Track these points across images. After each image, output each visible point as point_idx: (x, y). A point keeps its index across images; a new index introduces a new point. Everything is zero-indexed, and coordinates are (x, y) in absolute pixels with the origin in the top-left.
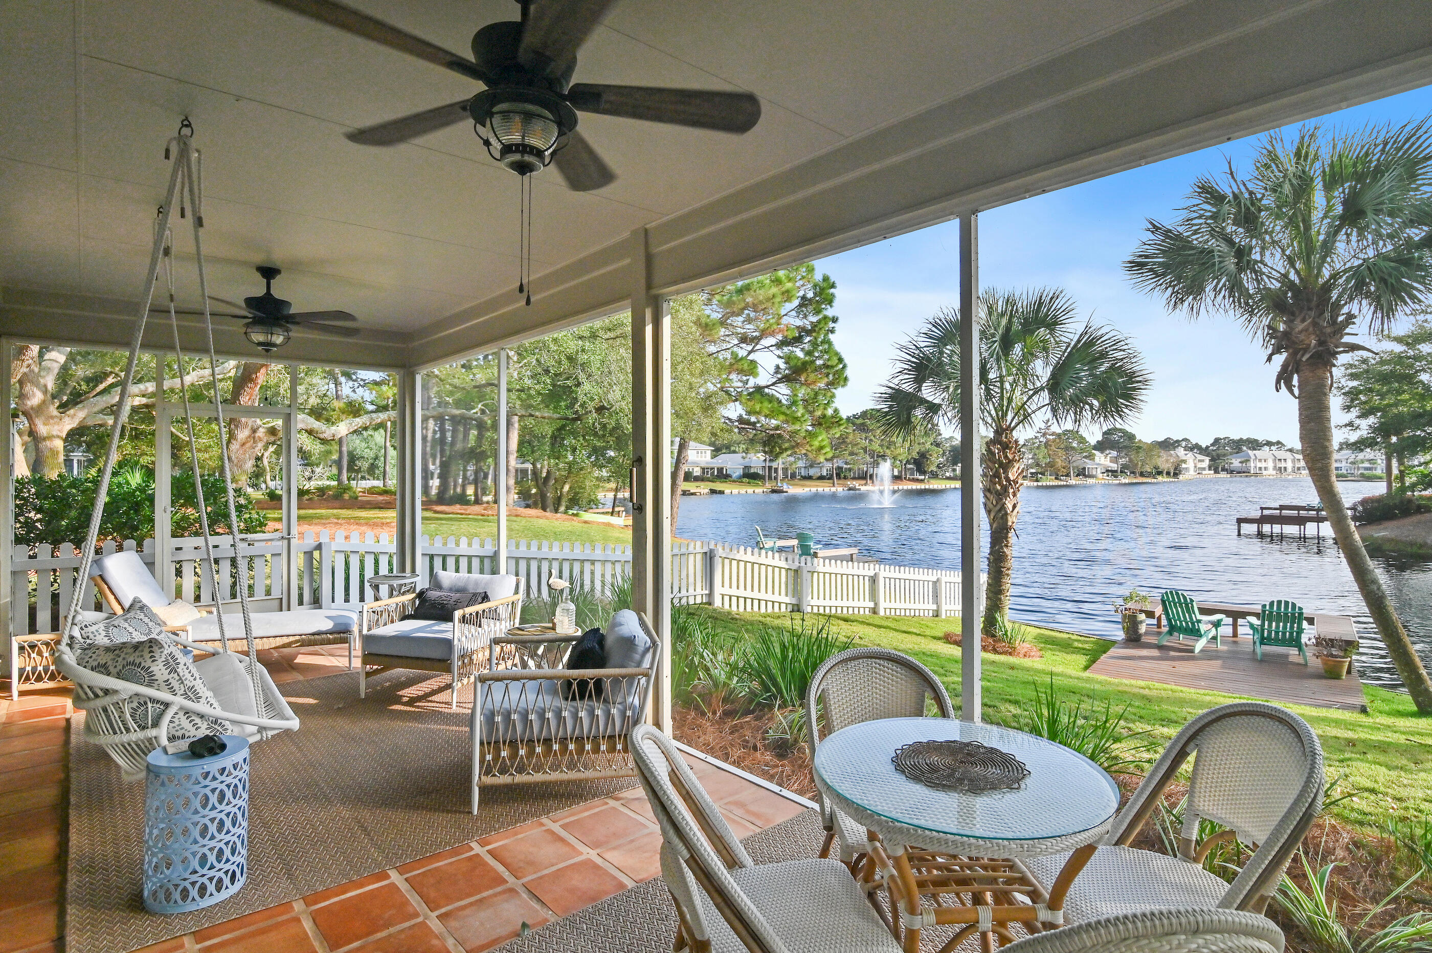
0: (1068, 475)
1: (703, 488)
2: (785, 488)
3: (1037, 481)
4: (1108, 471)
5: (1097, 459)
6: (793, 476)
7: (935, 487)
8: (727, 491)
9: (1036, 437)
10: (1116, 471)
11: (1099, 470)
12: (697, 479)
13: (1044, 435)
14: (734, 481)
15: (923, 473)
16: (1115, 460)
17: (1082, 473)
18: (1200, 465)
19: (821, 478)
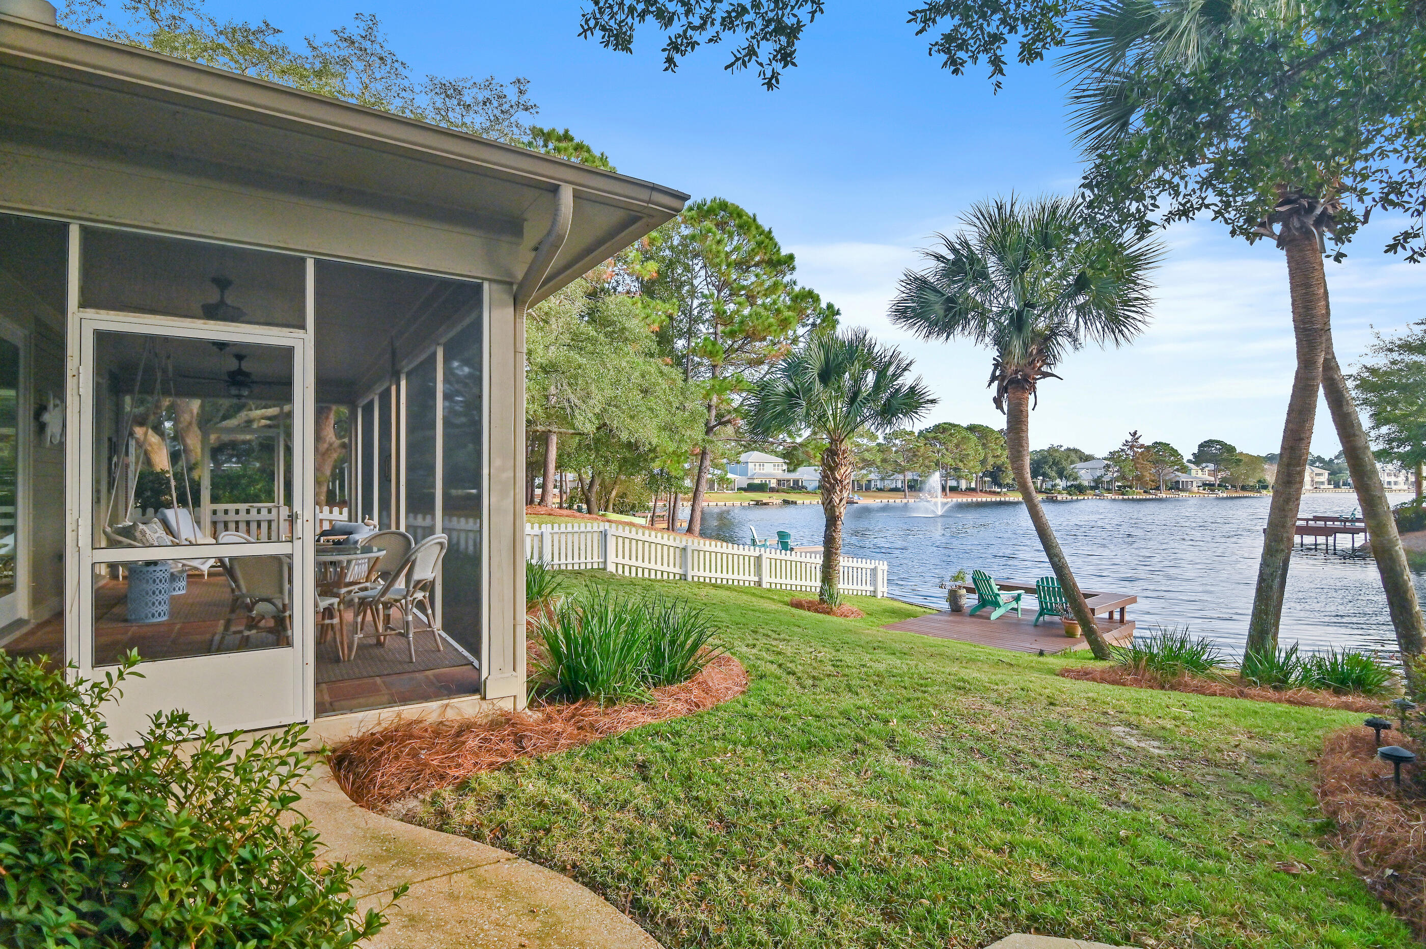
0: (1158, 488)
1: (777, 499)
2: (856, 499)
3: (1123, 494)
4: (1204, 485)
5: (1193, 473)
6: (868, 488)
7: (1012, 499)
8: (799, 502)
9: (1123, 450)
10: (1213, 485)
11: (1195, 484)
12: (772, 490)
13: (1131, 447)
14: (808, 493)
15: (1000, 486)
16: (1214, 473)
17: (1176, 486)
18: (1317, 479)
19: (896, 490)
